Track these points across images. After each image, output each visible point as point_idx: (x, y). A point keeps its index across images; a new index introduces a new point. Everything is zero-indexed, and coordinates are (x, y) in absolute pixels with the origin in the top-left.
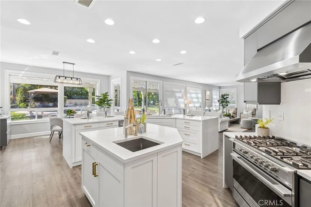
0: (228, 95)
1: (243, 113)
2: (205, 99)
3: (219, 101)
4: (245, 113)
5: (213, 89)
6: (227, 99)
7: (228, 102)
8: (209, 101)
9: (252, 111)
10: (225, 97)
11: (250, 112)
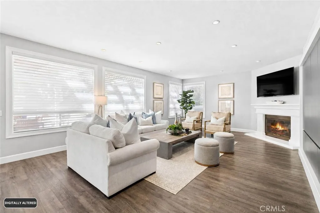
0: (193, 92)
1: (210, 121)
2: (154, 98)
3: (179, 101)
4: (213, 121)
5: (169, 82)
6: (191, 98)
7: (193, 103)
8: (162, 102)
9: (224, 117)
10: (188, 95)
11: (222, 119)
